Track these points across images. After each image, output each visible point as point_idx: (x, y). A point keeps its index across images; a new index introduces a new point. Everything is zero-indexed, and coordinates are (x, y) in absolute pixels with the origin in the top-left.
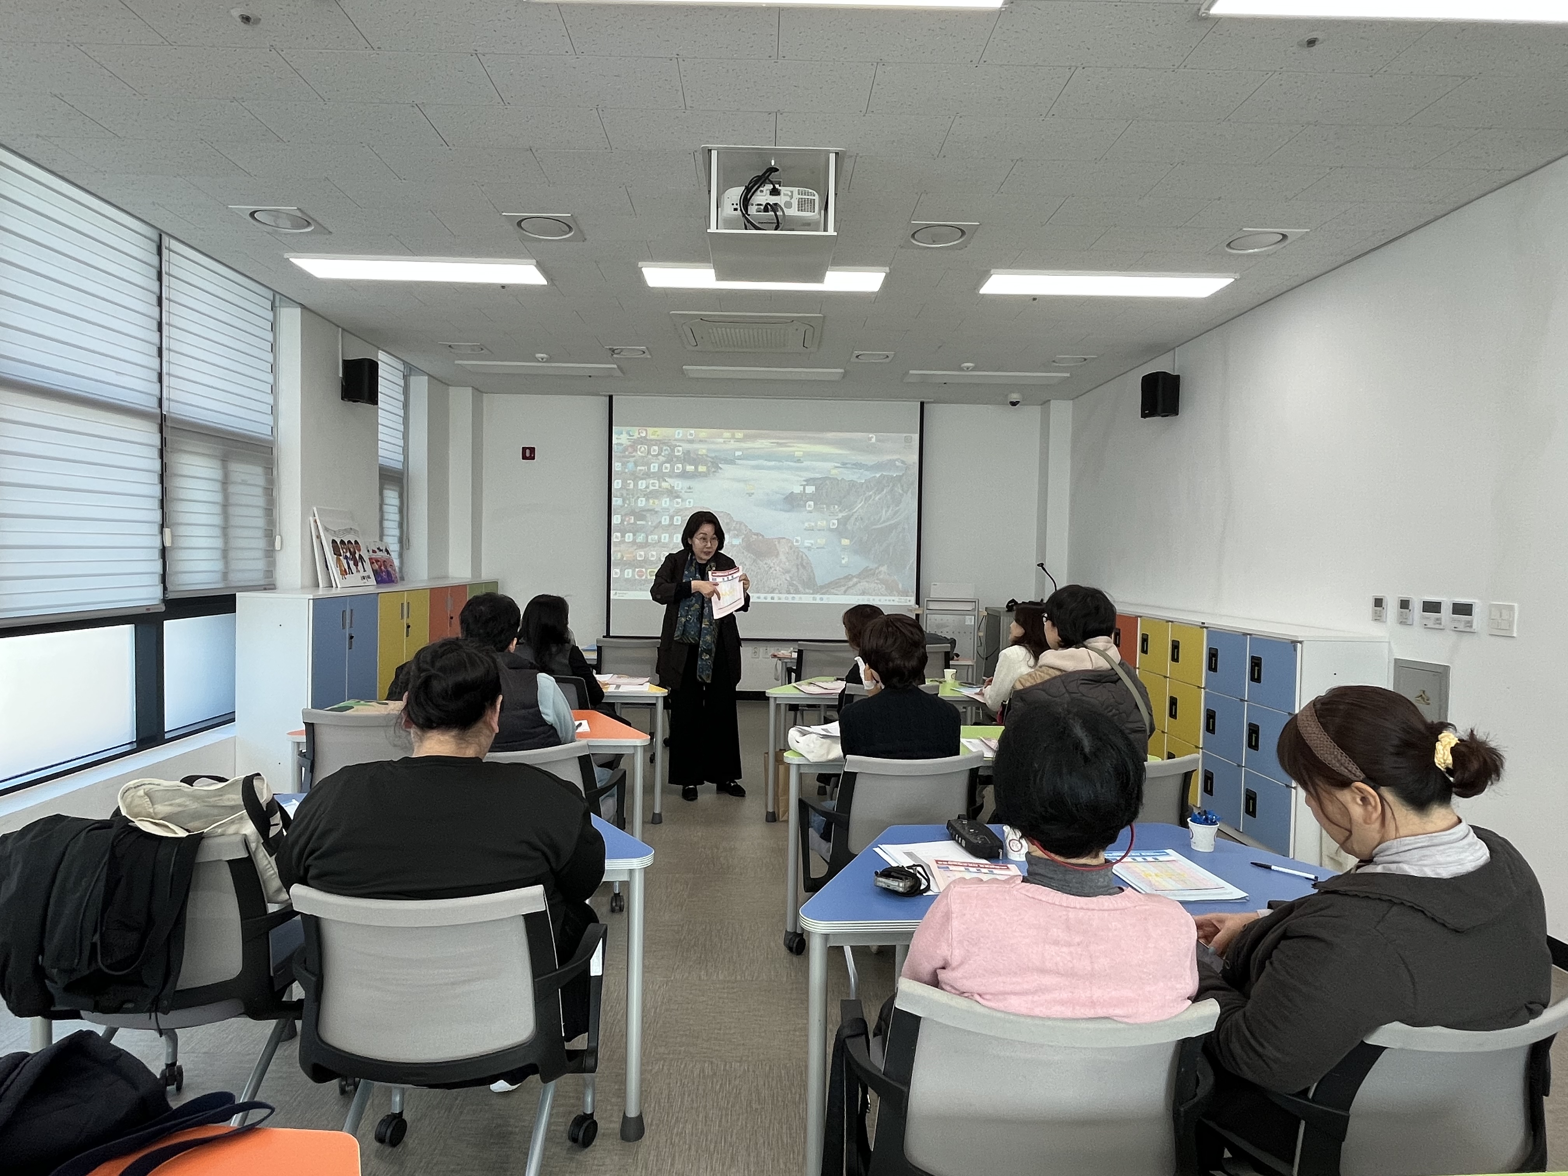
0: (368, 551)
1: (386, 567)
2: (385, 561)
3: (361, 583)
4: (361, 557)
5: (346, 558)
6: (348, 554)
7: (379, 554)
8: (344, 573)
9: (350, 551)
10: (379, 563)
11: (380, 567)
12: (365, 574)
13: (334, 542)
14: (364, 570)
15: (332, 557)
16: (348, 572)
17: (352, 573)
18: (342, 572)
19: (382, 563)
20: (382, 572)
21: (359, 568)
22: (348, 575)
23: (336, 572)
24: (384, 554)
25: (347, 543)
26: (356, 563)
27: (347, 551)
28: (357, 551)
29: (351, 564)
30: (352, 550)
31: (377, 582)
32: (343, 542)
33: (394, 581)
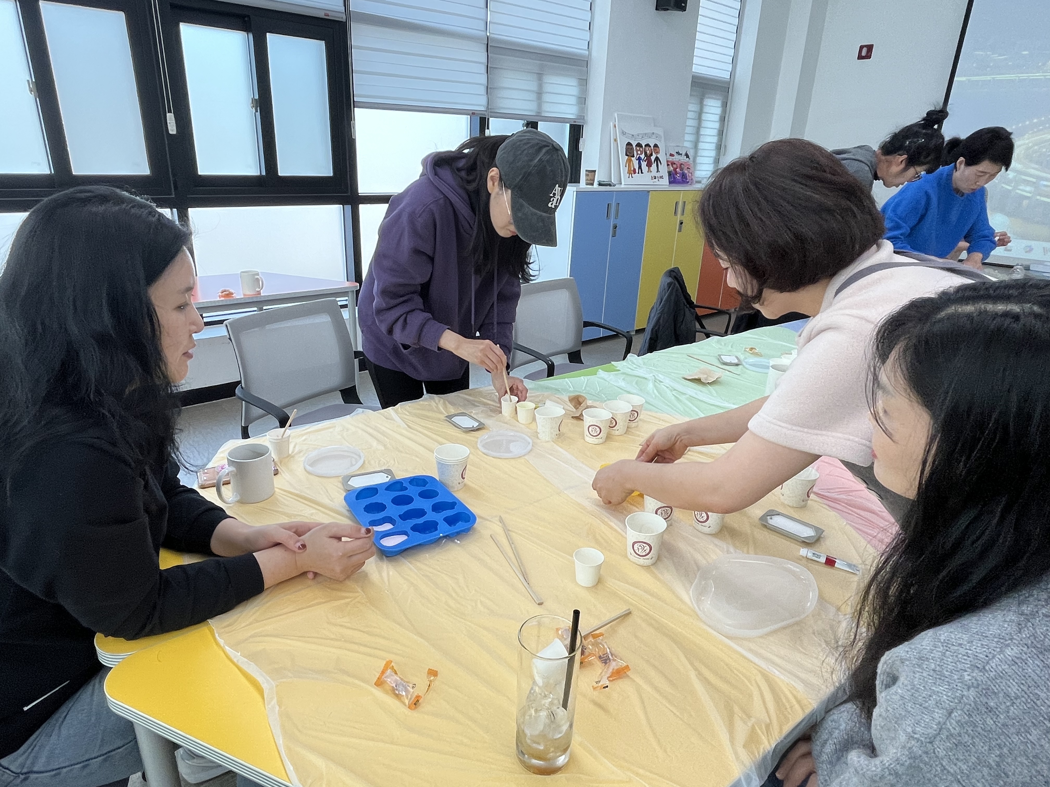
1: (682, 169)
2: (681, 164)
3: (652, 182)
4: (657, 159)
5: (639, 159)
6: (643, 156)
7: (678, 158)
8: (632, 172)
9: (646, 153)
12: (658, 175)
13: (629, 144)
14: (658, 171)
15: (623, 158)
16: (637, 171)
17: (642, 173)
18: (629, 172)
19: (678, 166)
20: (676, 173)
21: (651, 168)
22: (637, 174)
23: (624, 171)
24: (681, 158)
25: (644, 147)
26: (649, 165)
27: (641, 154)
28: (653, 153)
29: (644, 164)
30: (648, 152)
31: (670, 182)
32: (639, 145)
33: (688, 182)
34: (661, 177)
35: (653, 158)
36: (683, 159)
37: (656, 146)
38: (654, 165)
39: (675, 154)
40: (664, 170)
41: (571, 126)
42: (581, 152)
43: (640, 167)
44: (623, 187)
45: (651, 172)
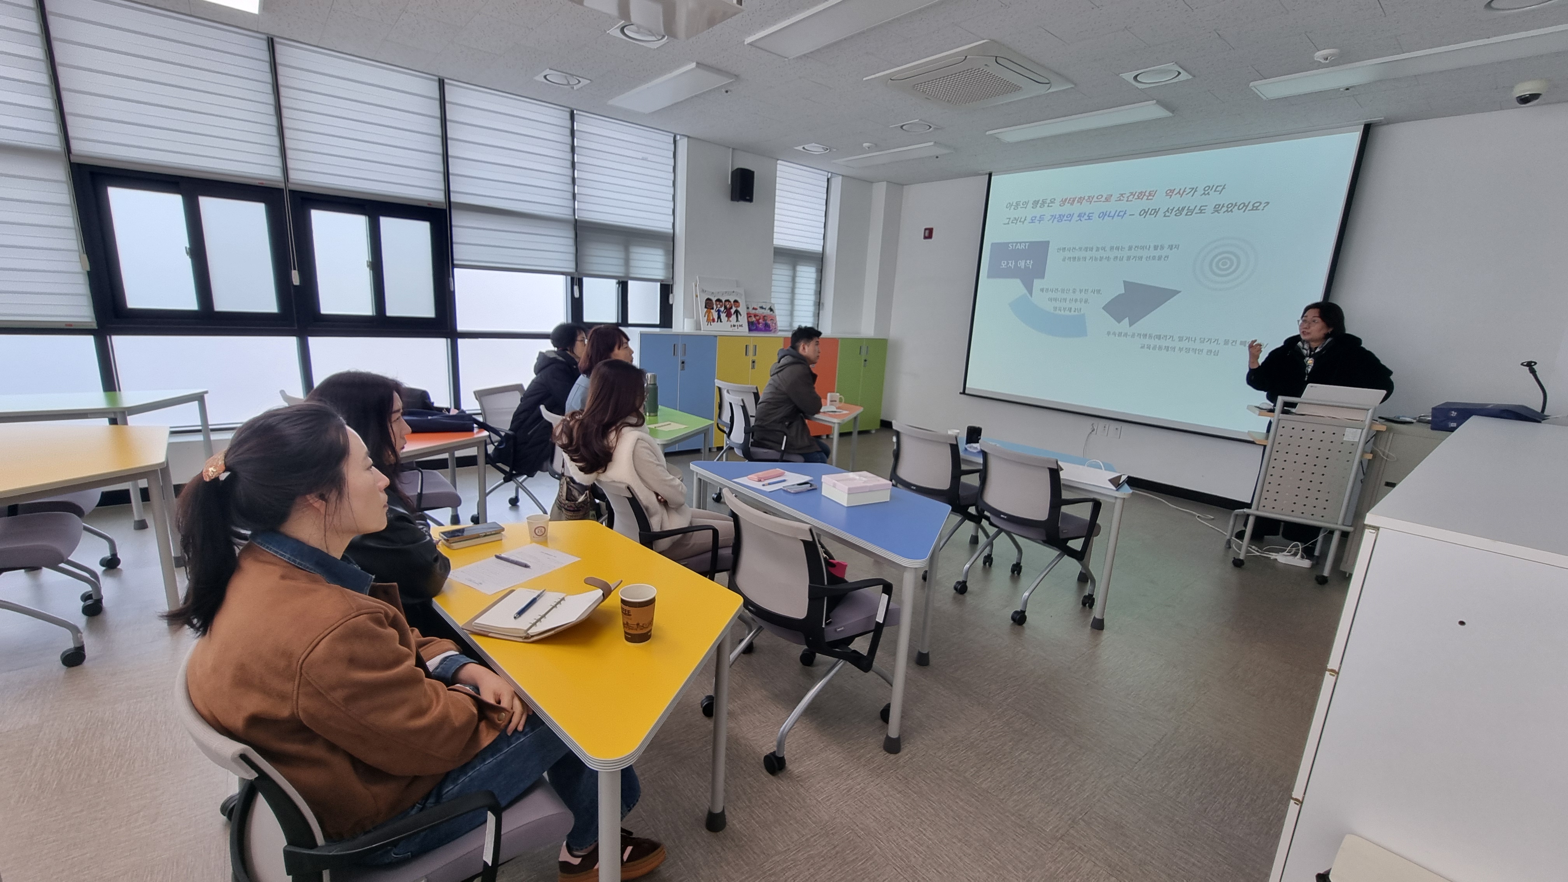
0: (748, 308)
1: (764, 320)
2: (764, 316)
3: (731, 329)
4: (737, 312)
5: (719, 311)
6: (722, 309)
7: (760, 312)
8: (710, 321)
9: (725, 307)
10: (758, 318)
11: (758, 320)
12: (736, 324)
13: (708, 300)
14: (737, 320)
15: (702, 310)
16: (716, 320)
17: (721, 321)
18: (708, 320)
19: (761, 317)
20: (759, 323)
21: (731, 319)
22: (715, 323)
23: (703, 320)
24: (766, 311)
25: (724, 301)
26: (729, 315)
27: (721, 307)
28: (733, 307)
29: (723, 316)
30: (728, 306)
31: (750, 330)
32: (719, 300)
33: (771, 331)
34: (741, 326)
35: (733, 311)
36: (768, 312)
37: (736, 301)
38: (734, 317)
39: (759, 309)
40: (743, 320)
41: (661, 285)
42: (672, 305)
43: (719, 317)
44: (702, 332)
45: (730, 321)
